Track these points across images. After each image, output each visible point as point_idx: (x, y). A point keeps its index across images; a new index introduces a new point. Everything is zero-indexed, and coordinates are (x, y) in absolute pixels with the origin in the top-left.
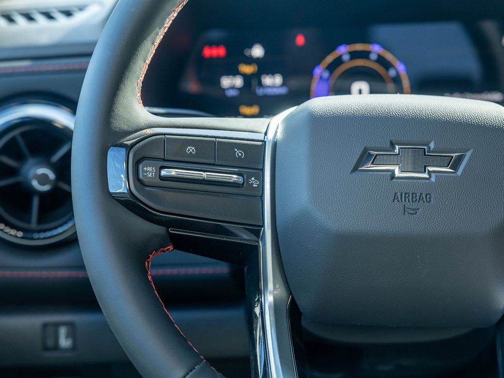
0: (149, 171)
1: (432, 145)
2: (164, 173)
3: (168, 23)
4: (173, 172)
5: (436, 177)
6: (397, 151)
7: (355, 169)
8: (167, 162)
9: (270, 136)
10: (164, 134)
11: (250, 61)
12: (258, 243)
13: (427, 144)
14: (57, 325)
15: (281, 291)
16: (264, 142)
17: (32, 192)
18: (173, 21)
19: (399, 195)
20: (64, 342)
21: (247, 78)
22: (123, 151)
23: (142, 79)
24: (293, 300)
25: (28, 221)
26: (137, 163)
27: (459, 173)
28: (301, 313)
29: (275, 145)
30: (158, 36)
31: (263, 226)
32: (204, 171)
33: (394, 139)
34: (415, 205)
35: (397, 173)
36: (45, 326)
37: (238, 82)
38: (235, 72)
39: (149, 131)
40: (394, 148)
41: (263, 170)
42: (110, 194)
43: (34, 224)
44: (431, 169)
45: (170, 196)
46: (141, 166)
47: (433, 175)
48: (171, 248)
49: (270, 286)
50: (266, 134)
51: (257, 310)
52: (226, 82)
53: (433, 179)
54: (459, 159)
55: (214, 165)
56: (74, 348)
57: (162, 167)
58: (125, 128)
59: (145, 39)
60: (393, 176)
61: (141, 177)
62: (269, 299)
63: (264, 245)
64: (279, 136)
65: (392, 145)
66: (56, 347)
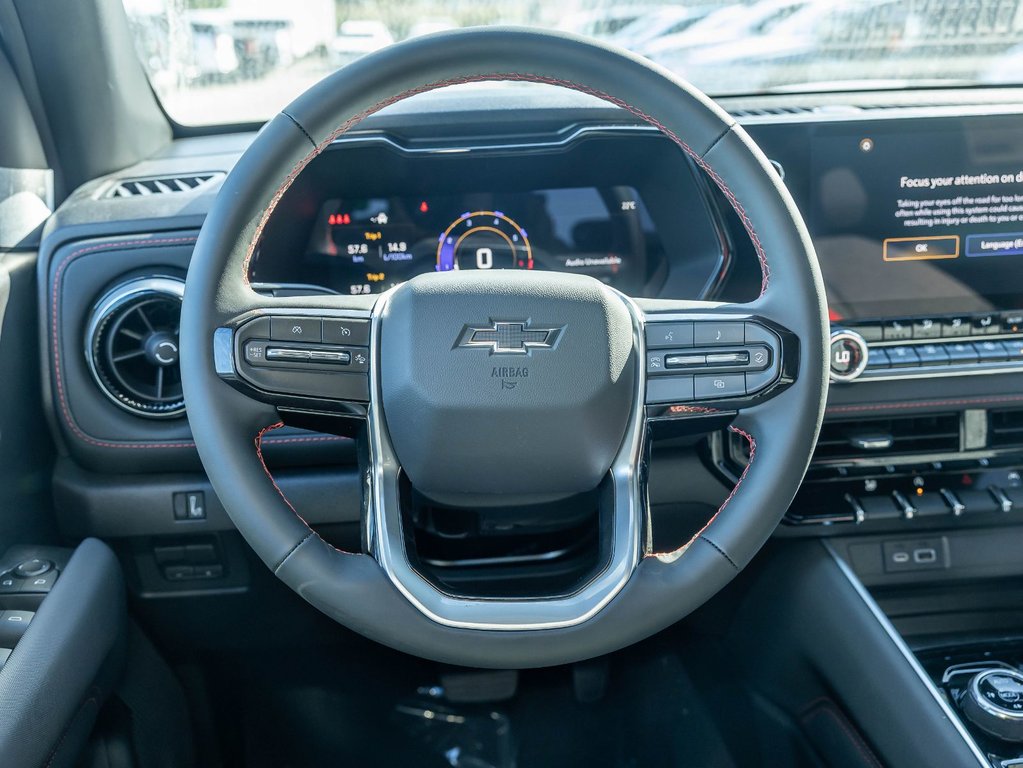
0: (255, 352)
1: (529, 322)
2: (270, 353)
3: (273, 204)
4: (280, 352)
5: (533, 352)
6: (495, 327)
7: (456, 346)
8: (272, 342)
9: (376, 314)
10: (270, 315)
11: (375, 228)
12: (366, 416)
13: (524, 321)
14: (187, 494)
15: (391, 464)
16: (370, 319)
17: (158, 365)
18: (279, 202)
19: (497, 370)
20: (195, 511)
21: (372, 244)
22: (229, 332)
23: (248, 260)
24: (403, 471)
25: (155, 395)
26: (244, 344)
27: (555, 347)
28: (411, 483)
29: (380, 323)
30: (264, 217)
31: (370, 401)
32: (311, 350)
33: (492, 315)
34: (513, 380)
35: (496, 350)
36: (175, 494)
37: (364, 249)
38: (361, 240)
39: (257, 312)
40: (493, 325)
41: (369, 347)
42: (217, 375)
43: (159, 397)
44: (528, 344)
45: (275, 375)
46: (247, 347)
47: (530, 350)
48: (281, 424)
49: (380, 458)
50: (372, 311)
51: (369, 481)
52: (352, 249)
53: (530, 354)
54: (555, 335)
55: (321, 343)
56: (205, 516)
57: (268, 348)
58: (231, 310)
59: (249, 221)
60: (491, 352)
61: (248, 358)
62: (379, 471)
63: (372, 419)
64: (386, 313)
65: (492, 322)
66: (188, 516)
